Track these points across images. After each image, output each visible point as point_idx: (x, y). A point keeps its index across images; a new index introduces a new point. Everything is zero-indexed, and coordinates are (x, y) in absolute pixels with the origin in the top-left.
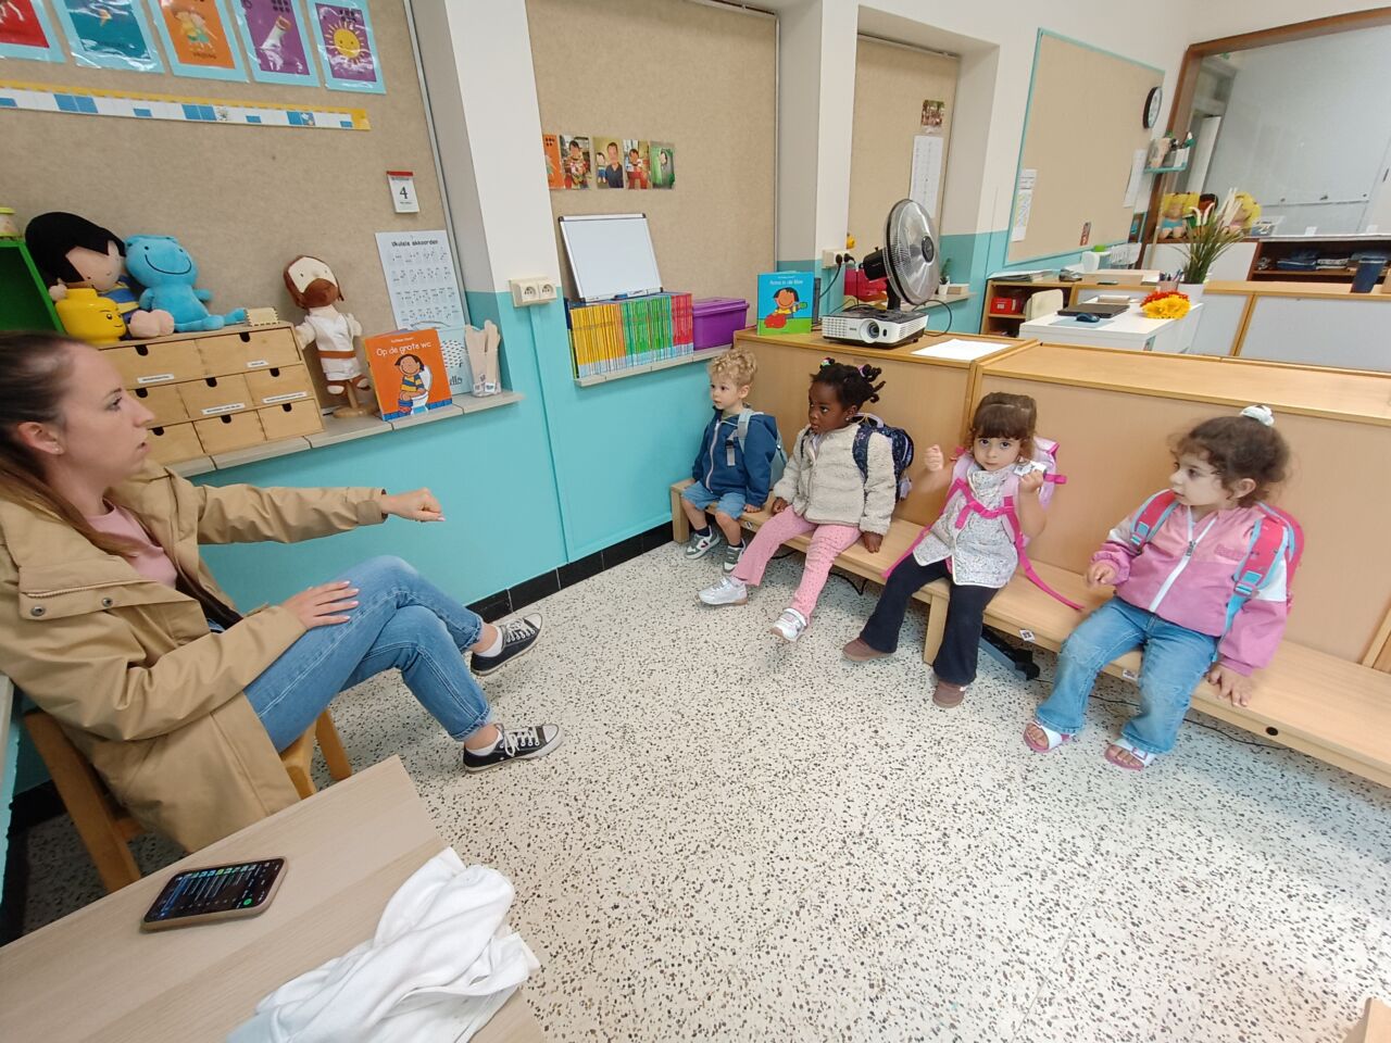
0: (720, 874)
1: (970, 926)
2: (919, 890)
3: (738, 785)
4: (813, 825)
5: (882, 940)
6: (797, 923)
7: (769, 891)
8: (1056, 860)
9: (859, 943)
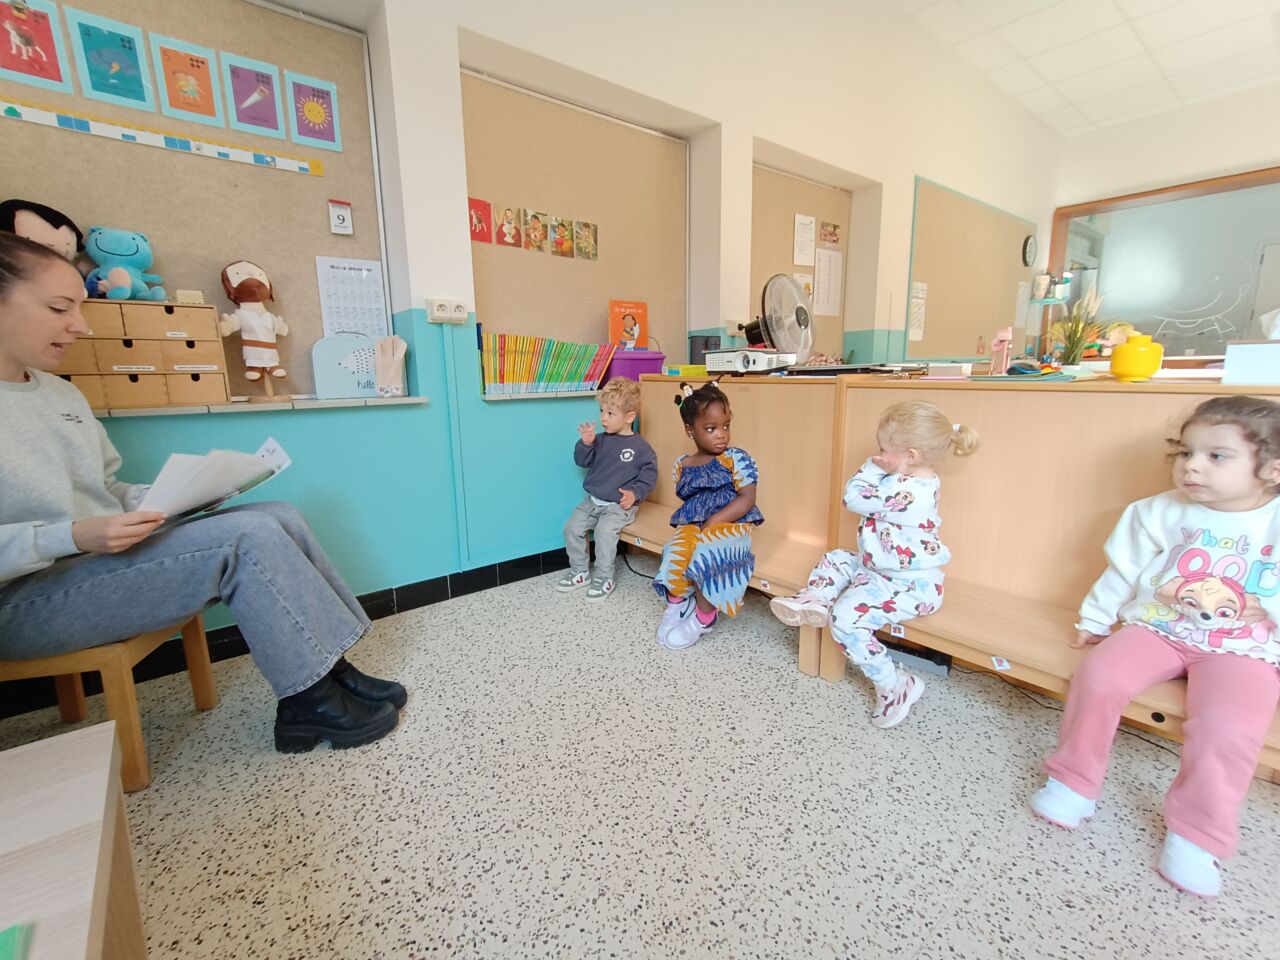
0: (518, 855)
1: (799, 928)
2: (746, 886)
3: (569, 769)
4: (639, 812)
5: (687, 937)
6: (592, 912)
7: (568, 876)
8: (915, 863)
9: (659, 939)
